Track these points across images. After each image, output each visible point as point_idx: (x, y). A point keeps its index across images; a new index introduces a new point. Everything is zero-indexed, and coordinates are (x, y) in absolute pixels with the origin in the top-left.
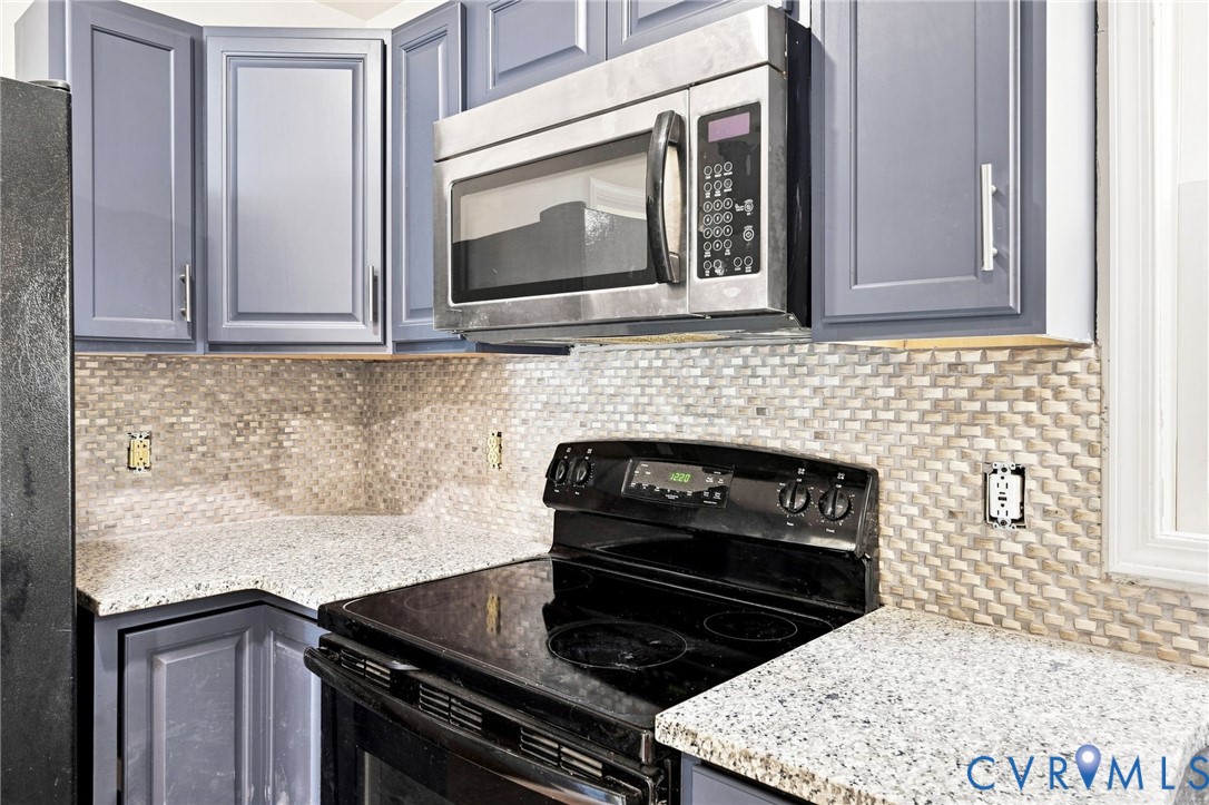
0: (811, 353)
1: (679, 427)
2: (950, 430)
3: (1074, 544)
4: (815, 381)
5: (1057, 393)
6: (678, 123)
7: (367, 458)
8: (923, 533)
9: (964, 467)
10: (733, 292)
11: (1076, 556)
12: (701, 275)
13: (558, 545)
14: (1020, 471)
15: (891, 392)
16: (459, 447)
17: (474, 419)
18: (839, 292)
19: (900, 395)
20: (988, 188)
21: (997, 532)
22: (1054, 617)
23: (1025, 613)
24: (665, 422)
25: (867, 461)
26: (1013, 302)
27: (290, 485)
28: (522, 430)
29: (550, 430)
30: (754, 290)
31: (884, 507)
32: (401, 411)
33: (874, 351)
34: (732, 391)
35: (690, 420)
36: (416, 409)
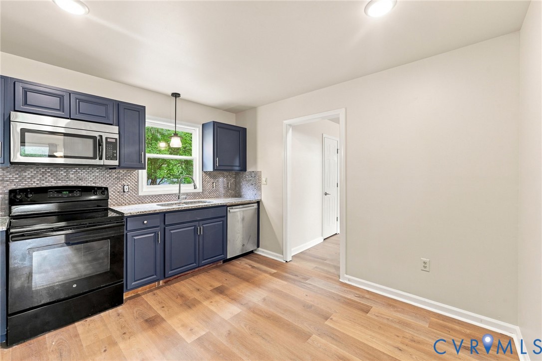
0: (93, 169)
2: (118, 181)
4: (94, 174)
5: (132, 176)
8: (114, 195)
9: (120, 185)
10: (112, 162)
11: (135, 194)
12: (106, 159)
14: (128, 185)
18: (123, 163)
19: (110, 176)
21: (125, 193)
23: (129, 202)
24: (52, 182)
25: (106, 186)
30: (116, 163)
34: (73, 176)
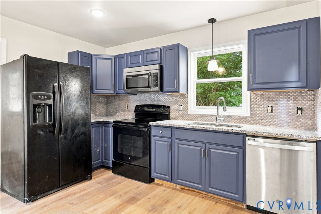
0: (163, 95)
1: (150, 103)
2: (176, 102)
3: (186, 112)
4: (164, 97)
5: (185, 98)
6: (151, 73)
7: (107, 109)
8: (174, 112)
9: (177, 105)
10: (156, 89)
11: (186, 113)
12: (153, 87)
13: (136, 117)
14: (182, 105)
15: (171, 98)
16: (121, 107)
17: (124, 103)
18: (165, 89)
20: (175, 81)
21: (180, 111)
22: (184, 118)
23: (182, 118)
25: (169, 105)
26: (177, 90)
27: (97, 112)
28: (131, 104)
29: (134, 104)
30: (157, 89)
31: (171, 110)
32: (112, 102)
33: (170, 94)
34: (156, 99)
35: (152, 102)
36: (115, 102)
